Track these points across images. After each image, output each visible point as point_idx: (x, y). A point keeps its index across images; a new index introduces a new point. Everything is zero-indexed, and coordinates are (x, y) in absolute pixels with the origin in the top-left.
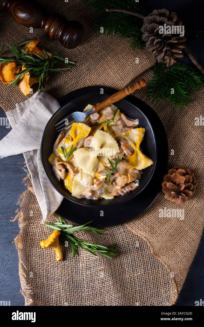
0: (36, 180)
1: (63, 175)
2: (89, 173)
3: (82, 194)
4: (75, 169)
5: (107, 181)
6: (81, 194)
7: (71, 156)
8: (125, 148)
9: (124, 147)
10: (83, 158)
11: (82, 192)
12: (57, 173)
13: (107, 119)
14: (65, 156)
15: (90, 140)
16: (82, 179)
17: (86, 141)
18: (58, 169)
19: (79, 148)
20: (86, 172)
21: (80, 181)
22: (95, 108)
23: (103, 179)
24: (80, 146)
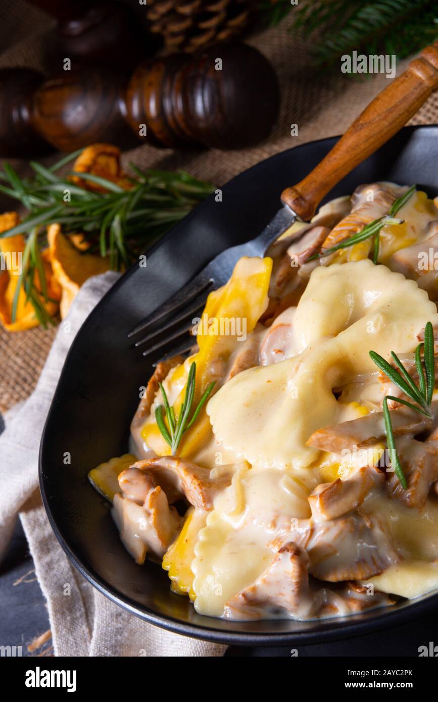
0: (73, 622)
1: (152, 520)
2: (280, 465)
3: (254, 589)
4: (213, 474)
5: (395, 479)
7: (200, 430)
10: (247, 405)
11: (252, 575)
12: (126, 521)
13: (360, 224)
14: (170, 437)
15: (282, 325)
16: (243, 505)
17: (267, 336)
18: (130, 500)
19: (233, 376)
20: (266, 466)
21: (236, 523)
22: (290, 195)
23: (363, 470)
24: (234, 367)
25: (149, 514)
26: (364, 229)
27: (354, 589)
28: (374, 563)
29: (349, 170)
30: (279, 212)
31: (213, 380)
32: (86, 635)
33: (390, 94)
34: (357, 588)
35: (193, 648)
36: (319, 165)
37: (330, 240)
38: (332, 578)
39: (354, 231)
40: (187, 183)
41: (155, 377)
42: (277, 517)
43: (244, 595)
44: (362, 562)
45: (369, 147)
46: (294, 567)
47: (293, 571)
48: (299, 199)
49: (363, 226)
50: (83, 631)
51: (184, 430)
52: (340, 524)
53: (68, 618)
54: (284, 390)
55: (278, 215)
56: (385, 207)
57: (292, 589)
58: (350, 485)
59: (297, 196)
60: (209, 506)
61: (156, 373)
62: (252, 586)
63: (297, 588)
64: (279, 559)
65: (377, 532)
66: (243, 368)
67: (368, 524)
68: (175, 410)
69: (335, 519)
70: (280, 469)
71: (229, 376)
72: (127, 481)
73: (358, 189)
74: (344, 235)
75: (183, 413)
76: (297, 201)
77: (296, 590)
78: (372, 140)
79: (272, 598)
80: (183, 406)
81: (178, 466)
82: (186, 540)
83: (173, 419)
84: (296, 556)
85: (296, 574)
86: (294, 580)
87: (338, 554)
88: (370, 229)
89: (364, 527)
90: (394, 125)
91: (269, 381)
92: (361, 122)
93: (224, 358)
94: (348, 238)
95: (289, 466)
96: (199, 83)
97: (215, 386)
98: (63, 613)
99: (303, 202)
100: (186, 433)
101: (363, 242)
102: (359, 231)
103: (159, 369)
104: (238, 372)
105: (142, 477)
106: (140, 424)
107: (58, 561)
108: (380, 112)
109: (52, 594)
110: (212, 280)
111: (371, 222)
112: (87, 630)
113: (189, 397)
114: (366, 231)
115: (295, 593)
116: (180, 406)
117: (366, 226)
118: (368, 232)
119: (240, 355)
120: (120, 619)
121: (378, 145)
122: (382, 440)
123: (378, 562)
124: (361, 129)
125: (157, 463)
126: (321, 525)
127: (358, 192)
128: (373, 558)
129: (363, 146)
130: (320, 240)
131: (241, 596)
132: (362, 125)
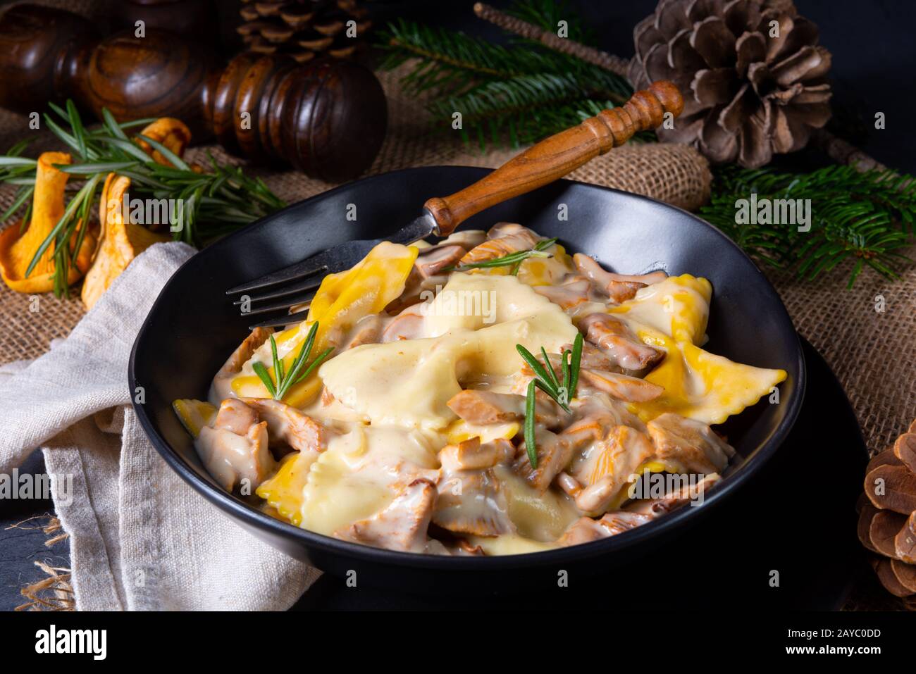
1: (254, 449)
2: (408, 423)
3: (367, 524)
5: (526, 457)
6: (361, 526)
7: (309, 388)
8: (613, 334)
9: (603, 331)
10: (373, 369)
11: (370, 510)
12: (218, 449)
13: (503, 251)
14: (275, 388)
15: (412, 315)
16: (365, 449)
17: (392, 323)
18: (228, 430)
19: (353, 346)
20: (392, 421)
21: (353, 465)
22: (437, 204)
23: (497, 440)
24: (355, 339)
25: (251, 444)
26: (506, 256)
27: (465, 547)
28: (493, 525)
29: (500, 200)
30: (418, 219)
31: (331, 346)
32: (110, 580)
33: (561, 140)
34: (469, 547)
35: (249, 603)
36: (473, 186)
37: (470, 256)
38: (452, 527)
39: (496, 256)
40: (261, 193)
41: (251, 337)
42: (403, 462)
43: (355, 527)
44: (482, 520)
45: (526, 183)
46: (423, 501)
47: (421, 506)
48: (445, 210)
49: (505, 253)
50: (107, 576)
51: (293, 383)
52: (470, 479)
53: (92, 559)
54: (413, 365)
55: (416, 222)
56: (531, 244)
57: (411, 527)
58: (487, 448)
59: (444, 207)
60: (323, 446)
61: (252, 334)
62: (365, 520)
63: (417, 526)
64: (406, 495)
65: (502, 497)
66: (364, 341)
67: (496, 487)
68: (285, 363)
69: (467, 471)
70: (408, 426)
71: (349, 346)
72: (231, 409)
73: (496, 225)
74: (486, 256)
75: (294, 367)
76: (442, 212)
77: (416, 528)
78: (532, 177)
79: (382, 537)
80: (295, 359)
81: (286, 409)
82: (292, 474)
83: (282, 372)
84: (431, 488)
85: (423, 509)
86: (417, 517)
87: (458, 507)
88: (514, 257)
89: (492, 488)
90: (556, 170)
91: (402, 353)
92: (526, 157)
93: (346, 331)
94: (488, 259)
95: (418, 426)
96: (314, 90)
97: (331, 353)
98: (86, 553)
99: (447, 215)
100: (295, 385)
101: (502, 267)
102: (500, 256)
103: (256, 331)
104: (359, 345)
105: (247, 409)
106: (228, 377)
107: (81, 505)
108: (548, 153)
109: (77, 530)
110: (326, 267)
111: (514, 252)
112: (111, 577)
113: (304, 354)
114: (508, 258)
115: (412, 532)
116: (293, 361)
117: (508, 254)
118: (510, 259)
119: (364, 330)
120: (152, 573)
121: (534, 185)
122: (521, 419)
123: (497, 526)
124: (524, 163)
125: (263, 402)
126: (451, 476)
127: (498, 228)
128: (492, 521)
129: (521, 181)
130: (456, 256)
131: (352, 527)
132: (527, 160)
